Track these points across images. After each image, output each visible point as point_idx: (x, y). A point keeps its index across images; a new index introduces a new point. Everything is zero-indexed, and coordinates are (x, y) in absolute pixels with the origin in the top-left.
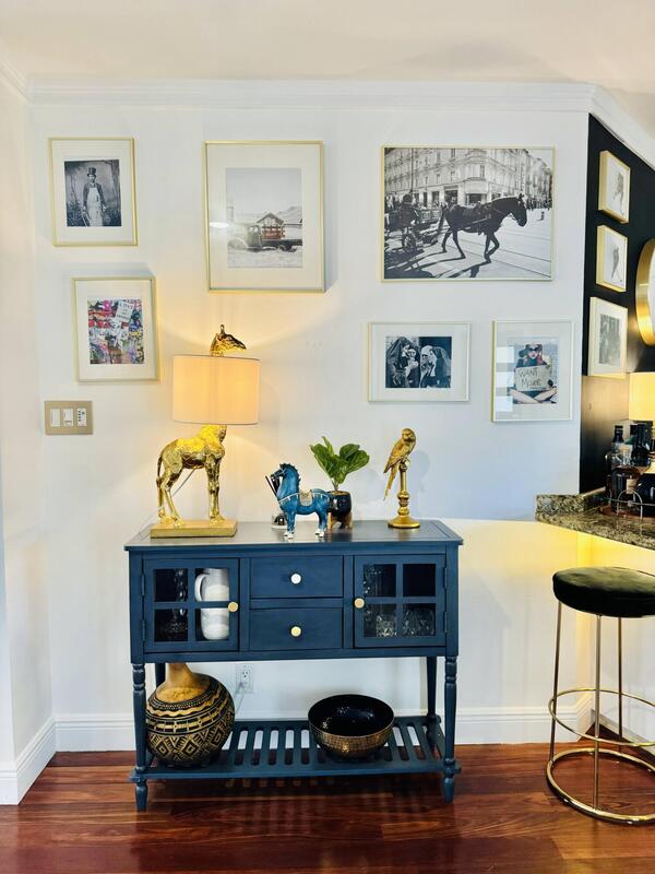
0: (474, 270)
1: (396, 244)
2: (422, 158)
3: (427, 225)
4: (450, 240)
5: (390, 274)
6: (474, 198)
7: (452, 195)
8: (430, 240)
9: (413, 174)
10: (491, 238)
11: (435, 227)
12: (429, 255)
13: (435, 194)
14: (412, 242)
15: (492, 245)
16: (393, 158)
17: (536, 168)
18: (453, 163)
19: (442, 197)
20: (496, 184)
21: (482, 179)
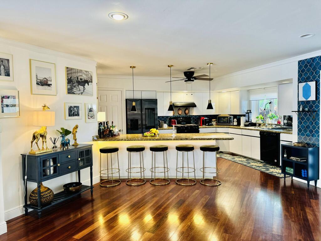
0: (82, 93)
1: (69, 87)
2: (73, 70)
3: (74, 84)
4: (78, 87)
5: (69, 93)
6: (81, 79)
7: (78, 78)
8: (75, 87)
9: (71, 73)
10: (84, 87)
11: (75, 84)
12: (75, 90)
13: (75, 78)
14: (72, 87)
15: (84, 89)
16: (68, 70)
17: (90, 75)
18: (77, 72)
19: (76, 78)
20: (84, 77)
21: (82, 76)
